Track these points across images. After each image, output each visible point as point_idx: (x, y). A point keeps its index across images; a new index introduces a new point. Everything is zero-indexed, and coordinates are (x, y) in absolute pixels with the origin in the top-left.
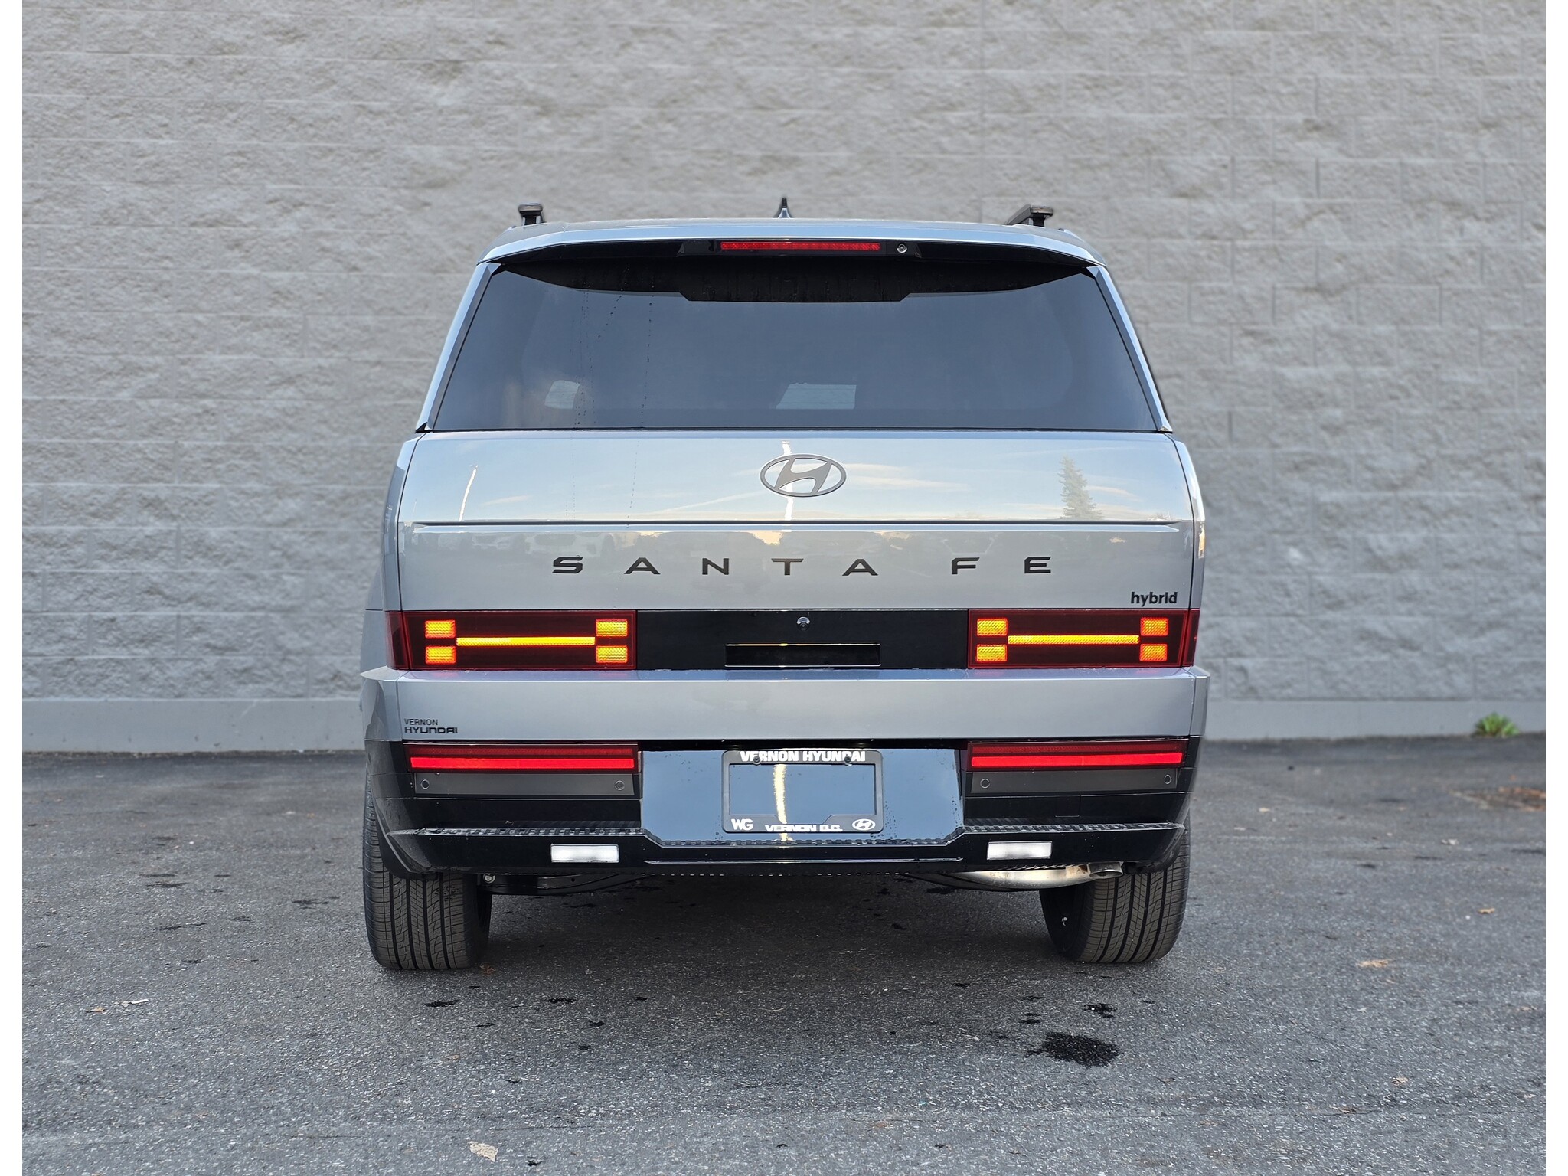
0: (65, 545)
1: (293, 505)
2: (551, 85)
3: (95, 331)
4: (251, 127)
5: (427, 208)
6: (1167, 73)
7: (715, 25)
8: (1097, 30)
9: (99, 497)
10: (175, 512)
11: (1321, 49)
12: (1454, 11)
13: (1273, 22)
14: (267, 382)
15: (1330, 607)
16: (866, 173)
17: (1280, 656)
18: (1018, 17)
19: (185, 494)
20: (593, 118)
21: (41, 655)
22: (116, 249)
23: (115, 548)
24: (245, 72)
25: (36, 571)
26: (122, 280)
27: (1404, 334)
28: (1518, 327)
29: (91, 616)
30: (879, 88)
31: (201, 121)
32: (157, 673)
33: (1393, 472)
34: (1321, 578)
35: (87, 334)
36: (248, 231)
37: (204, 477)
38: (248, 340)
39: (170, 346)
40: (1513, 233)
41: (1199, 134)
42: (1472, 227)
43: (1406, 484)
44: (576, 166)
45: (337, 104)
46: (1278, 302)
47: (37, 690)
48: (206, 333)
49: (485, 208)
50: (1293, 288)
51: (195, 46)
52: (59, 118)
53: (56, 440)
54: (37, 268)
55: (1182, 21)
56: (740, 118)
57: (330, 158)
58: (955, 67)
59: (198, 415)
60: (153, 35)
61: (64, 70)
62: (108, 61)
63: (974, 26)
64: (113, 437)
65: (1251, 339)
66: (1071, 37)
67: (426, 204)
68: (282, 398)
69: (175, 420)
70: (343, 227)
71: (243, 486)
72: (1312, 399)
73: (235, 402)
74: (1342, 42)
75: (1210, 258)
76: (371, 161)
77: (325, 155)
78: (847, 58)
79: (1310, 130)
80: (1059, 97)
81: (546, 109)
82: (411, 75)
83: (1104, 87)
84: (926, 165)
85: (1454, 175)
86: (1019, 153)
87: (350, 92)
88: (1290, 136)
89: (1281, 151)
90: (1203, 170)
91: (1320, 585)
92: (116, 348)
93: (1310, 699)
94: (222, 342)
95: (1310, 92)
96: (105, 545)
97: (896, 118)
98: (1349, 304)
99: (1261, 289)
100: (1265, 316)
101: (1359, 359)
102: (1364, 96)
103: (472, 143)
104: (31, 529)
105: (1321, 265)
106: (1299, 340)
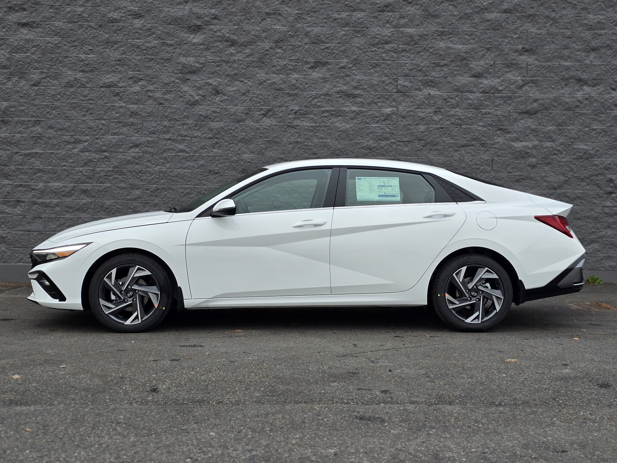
0: (53, 207)
1: (137, 192)
2: (235, 34)
3: (65, 127)
4: (123, 50)
5: (188, 81)
6: (469, 30)
7: (297, 12)
8: (443, 14)
9: (66, 189)
10: (94, 195)
11: (529, 21)
12: (581, 6)
13: (511, 10)
14: (128, 146)
16: (354, 68)
18: (413, 8)
19: (98, 188)
20: (251, 47)
22: (72, 96)
23: (71, 208)
24: (121, 30)
25: (42, 216)
26: (75, 108)
27: (560, 130)
28: (604, 127)
30: (359, 35)
31: (104, 48)
33: (555, 182)
35: (62, 128)
36: (122, 90)
37: (104, 182)
38: (121, 130)
39: (92, 133)
40: (603, 91)
41: (482, 53)
42: (587, 89)
43: (560, 187)
44: (244, 65)
45: (155, 42)
46: (511, 117)
48: (105, 128)
49: (210, 81)
50: (517, 112)
51: (102, 20)
52: (52, 47)
53: (50, 167)
54: (43, 103)
55: (475, 10)
56: (307, 47)
57: (152, 62)
58: (388, 28)
59: (102, 158)
60: (87, 16)
61: (54, 29)
62: (70, 25)
63: (396, 12)
64: (71, 166)
65: (501, 132)
66: (433, 16)
67: (188, 79)
68: (134, 152)
69: (94, 160)
70: (157, 88)
71: (119, 185)
72: (524, 155)
73: (116, 154)
74: (537, 18)
75: (485, 100)
76: (167, 63)
77: (150, 61)
78: (347, 24)
79: (524, 51)
80: (428, 39)
81: (233, 43)
82: (183, 31)
83: (445, 35)
84: (377, 65)
85: (580, 69)
86: (412, 61)
87: (160, 37)
88: (517, 54)
89: (513, 59)
90: (483, 67)
92: (72, 133)
94: (111, 131)
95: (525, 37)
96: (67, 207)
97: (366, 47)
98: (539, 118)
99: (505, 112)
100: (506, 123)
101: (542, 140)
102: (546, 38)
103: (205, 56)
104: (40, 200)
105: (528, 103)
106: (519, 132)
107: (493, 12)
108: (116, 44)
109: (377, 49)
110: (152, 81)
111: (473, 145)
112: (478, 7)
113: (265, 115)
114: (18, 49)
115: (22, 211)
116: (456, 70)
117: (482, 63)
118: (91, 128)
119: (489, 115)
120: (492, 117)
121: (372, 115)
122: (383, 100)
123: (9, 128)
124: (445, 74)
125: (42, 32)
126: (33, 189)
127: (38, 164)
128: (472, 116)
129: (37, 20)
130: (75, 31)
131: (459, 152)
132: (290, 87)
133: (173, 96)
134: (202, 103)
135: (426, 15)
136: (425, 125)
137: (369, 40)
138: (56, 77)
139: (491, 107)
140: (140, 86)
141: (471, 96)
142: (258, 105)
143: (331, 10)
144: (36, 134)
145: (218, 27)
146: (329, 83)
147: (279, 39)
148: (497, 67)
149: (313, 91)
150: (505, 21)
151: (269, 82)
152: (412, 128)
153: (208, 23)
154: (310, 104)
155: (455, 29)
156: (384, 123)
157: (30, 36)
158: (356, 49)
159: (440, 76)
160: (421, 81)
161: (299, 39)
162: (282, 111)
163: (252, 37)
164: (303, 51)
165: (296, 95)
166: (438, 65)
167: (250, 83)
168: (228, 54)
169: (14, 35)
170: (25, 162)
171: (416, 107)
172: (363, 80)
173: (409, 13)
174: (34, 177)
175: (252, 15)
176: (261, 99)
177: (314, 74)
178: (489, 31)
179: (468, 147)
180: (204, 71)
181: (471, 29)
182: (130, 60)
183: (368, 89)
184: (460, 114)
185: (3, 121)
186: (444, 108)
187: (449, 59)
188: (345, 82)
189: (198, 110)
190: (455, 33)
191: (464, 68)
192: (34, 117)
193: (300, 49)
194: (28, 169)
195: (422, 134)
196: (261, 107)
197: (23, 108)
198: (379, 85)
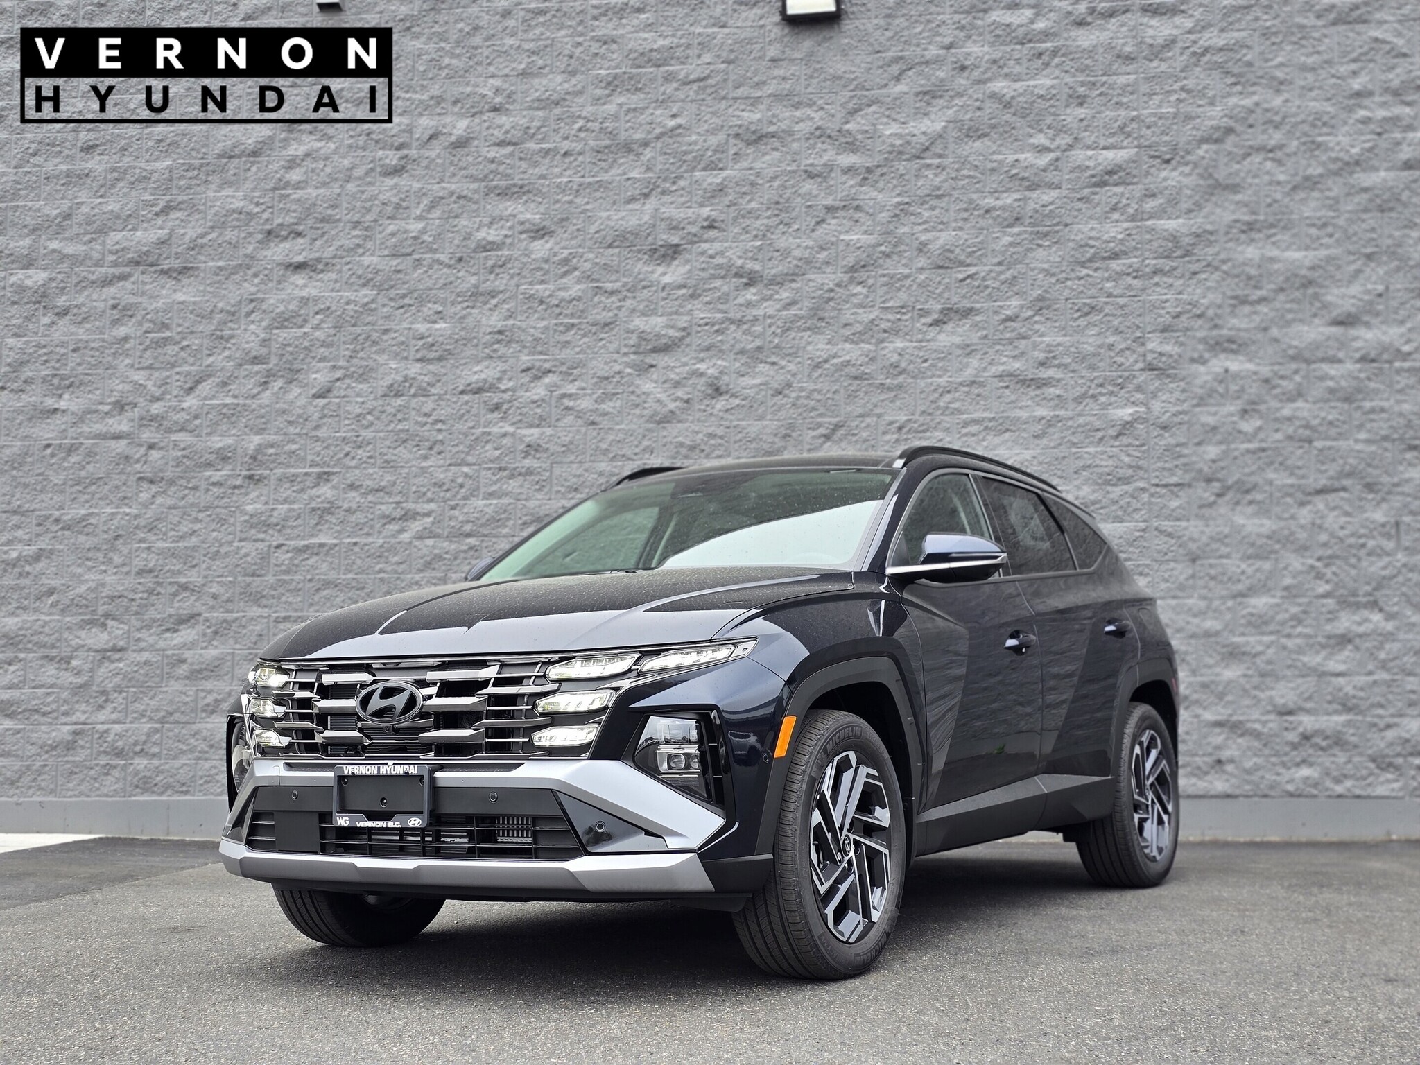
107: (1376, 169)
108: (493, 297)
110: (572, 373)
111: (1344, 489)
112: (1337, 159)
113: (827, 437)
114: (283, 321)
116: (1290, 311)
117: (1355, 289)
119: (1384, 415)
120: (1389, 420)
121: (1087, 424)
122: (1111, 388)
123: (265, 492)
124: (1262, 321)
125: (336, 281)
127: (323, 567)
128: (1341, 418)
129: (325, 255)
130: (406, 274)
131: (1309, 507)
132: (885, 371)
133: (618, 403)
134: (684, 416)
135: (1209, 186)
136: (1220, 443)
138: (364, 375)
139: (1386, 395)
141: (1333, 370)
142: (812, 414)
143: (978, 191)
144: (321, 502)
145: (717, 246)
146: (979, 357)
147: (857, 263)
148: (1394, 298)
149: (940, 376)
150: (1408, 188)
151: (835, 361)
152: (1186, 451)
153: (695, 239)
154: (933, 406)
155: (1283, 213)
156: (1117, 443)
157: (310, 291)
158: (1041, 276)
159: (1252, 325)
160: (1204, 340)
161: (904, 261)
162: (868, 426)
163: (795, 262)
164: (915, 287)
165: (900, 387)
166: (1243, 301)
167: (792, 367)
168: (741, 305)
169: (278, 289)
170: (297, 566)
171: (1195, 402)
172: (1059, 345)
173: (1165, 184)
175: (794, 214)
176: (818, 401)
177: (942, 337)
179: (1333, 495)
180: (688, 345)
181: (1323, 212)
182: (523, 331)
183: (1074, 366)
184: (1305, 414)
185: (250, 477)
186: (1265, 402)
187: (1272, 286)
188: (1016, 352)
189: (675, 434)
190: (1282, 224)
191: (1311, 304)
192: (318, 465)
193: (908, 282)
194: (303, 581)
195: (1214, 466)
196: (819, 420)
197: (294, 447)
198: (1099, 354)
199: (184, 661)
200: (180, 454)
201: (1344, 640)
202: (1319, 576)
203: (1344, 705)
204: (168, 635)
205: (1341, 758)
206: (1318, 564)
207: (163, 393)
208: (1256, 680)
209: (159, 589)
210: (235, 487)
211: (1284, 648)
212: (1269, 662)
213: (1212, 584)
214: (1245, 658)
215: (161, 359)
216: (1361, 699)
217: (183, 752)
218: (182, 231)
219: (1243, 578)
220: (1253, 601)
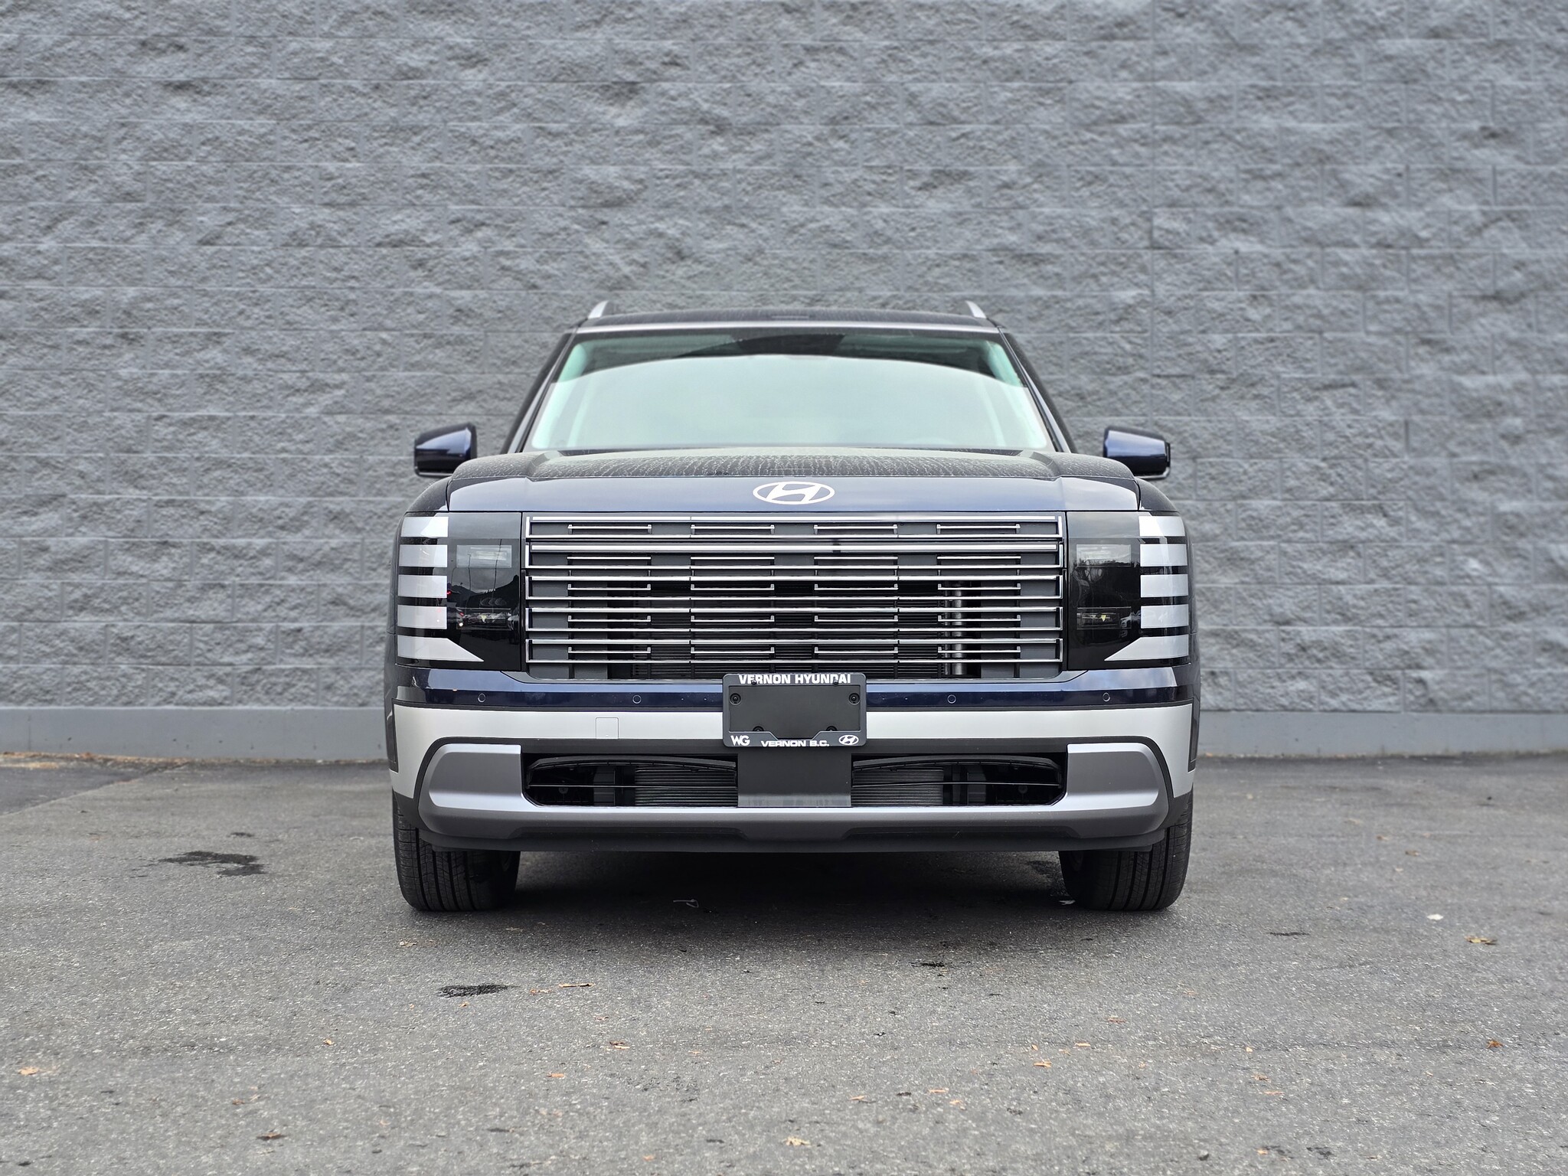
0: (254, 557)
2: (725, 104)
3: (284, 349)
4: (435, 150)
5: (604, 227)
6: (1339, 83)
7: (887, 43)
8: (1268, 41)
9: (287, 510)
10: (360, 525)
11: (1497, 57)
13: (1448, 30)
14: (448, 398)
15: (1510, 618)
16: (1036, 186)
17: (1459, 668)
18: (1189, 30)
19: (370, 507)
20: (766, 136)
21: (231, 664)
22: (304, 270)
23: (301, 560)
24: (429, 96)
25: (226, 583)
26: (310, 300)
29: (278, 627)
31: (386, 144)
32: (341, 682)
34: (1502, 589)
35: (277, 352)
36: (432, 251)
37: (387, 491)
38: (431, 357)
39: (356, 363)
41: (1373, 143)
44: (749, 184)
45: (518, 126)
46: (1455, 310)
47: (226, 698)
48: (390, 350)
49: (661, 226)
50: (1470, 297)
51: (381, 72)
52: (251, 144)
53: (246, 455)
54: (229, 289)
55: (1355, 30)
56: (911, 134)
57: (511, 179)
58: (1126, 80)
59: (382, 430)
60: (341, 61)
61: (256, 97)
62: (298, 87)
63: (1146, 39)
64: (301, 452)
65: (1427, 348)
66: (1242, 48)
67: (604, 223)
68: (463, 414)
69: (360, 435)
70: (522, 246)
72: (1491, 408)
73: (418, 418)
74: (1518, 49)
75: (1385, 266)
76: (550, 182)
77: (505, 176)
78: (1018, 72)
79: (1486, 138)
80: (1231, 108)
81: (720, 128)
82: (589, 97)
83: (1276, 98)
84: (1096, 177)
86: (1190, 164)
87: (530, 115)
88: (1466, 144)
89: (1457, 159)
90: (1378, 179)
91: (1501, 596)
92: (304, 366)
93: (1491, 711)
94: (406, 359)
95: (1486, 100)
96: (293, 557)
97: (1068, 130)
98: (1528, 312)
99: (1437, 298)
100: (1442, 324)
101: (1538, 368)
102: (1542, 102)
103: (646, 162)
104: (222, 541)
105: (1499, 273)
106: (1477, 348)
107: (1399, 35)
108: (415, 134)
109: (1095, 137)
110: (508, 228)
111: (1353, 385)
112: (1365, 23)
114: (164, 151)
115: (174, 569)
116: (1305, 189)
117: (1374, 167)
118: (353, 352)
119: (1397, 306)
120: (1403, 311)
121: (1086, 307)
123: (141, 354)
124: (1276, 198)
125: (226, 106)
126: (202, 513)
127: (214, 446)
128: (1353, 307)
129: (213, 74)
130: (312, 102)
131: (1316, 403)
132: (868, 239)
133: (564, 265)
134: (639, 283)
135: (1225, 46)
136: (1226, 331)
137: (1077, 113)
138: (263, 219)
139: (1401, 285)
140: (479, 242)
141: (1347, 255)
142: (786, 286)
143: (976, 38)
144: (211, 368)
145: (681, 86)
146: (972, 227)
147: (840, 113)
148: (1414, 179)
149: (928, 248)
150: (1433, 58)
151: (813, 226)
152: (1191, 340)
153: (655, 77)
154: (921, 281)
155: (1302, 80)
156: (1118, 329)
157: (194, 117)
158: (1041, 138)
159: (1265, 203)
160: (1214, 218)
161: (892, 115)
162: (848, 301)
163: (769, 110)
164: (903, 145)
165: (885, 258)
166: (1257, 176)
167: (763, 230)
168: (706, 156)
169: (155, 113)
170: (182, 442)
171: (1201, 285)
172: (1060, 217)
173: (1178, 41)
174: (206, 480)
176: (793, 271)
177: (931, 203)
178: (1393, 86)
179: (1341, 391)
180: (645, 200)
181: (1344, 81)
182: (452, 175)
183: (1075, 241)
184: (1318, 303)
185: (124, 336)
186: (1276, 288)
187: (1288, 161)
188: (1013, 224)
189: (629, 302)
190: (1301, 92)
191: (1329, 183)
192: (205, 324)
193: (895, 138)
194: (188, 459)
195: (1219, 356)
196: (794, 292)
197: (176, 302)
198: (1102, 229)
199: (45, 550)
200: (36, 305)
201: (1347, 546)
202: (1324, 478)
203: (1343, 615)
204: (25, 518)
205: (1338, 670)
206: (1323, 465)
207: (15, 232)
208: (1254, 587)
209: (13, 465)
210: (105, 347)
211: (1285, 553)
212: (1269, 569)
213: (1212, 484)
214: (1245, 564)
215: (12, 190)
216: (1362, 608)
217: (46, 655)
218: (35, 37)
219: (1244, 478)
220: (1254, 503)
